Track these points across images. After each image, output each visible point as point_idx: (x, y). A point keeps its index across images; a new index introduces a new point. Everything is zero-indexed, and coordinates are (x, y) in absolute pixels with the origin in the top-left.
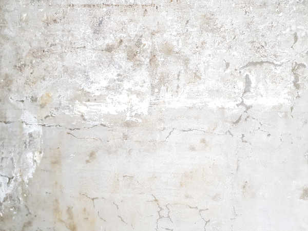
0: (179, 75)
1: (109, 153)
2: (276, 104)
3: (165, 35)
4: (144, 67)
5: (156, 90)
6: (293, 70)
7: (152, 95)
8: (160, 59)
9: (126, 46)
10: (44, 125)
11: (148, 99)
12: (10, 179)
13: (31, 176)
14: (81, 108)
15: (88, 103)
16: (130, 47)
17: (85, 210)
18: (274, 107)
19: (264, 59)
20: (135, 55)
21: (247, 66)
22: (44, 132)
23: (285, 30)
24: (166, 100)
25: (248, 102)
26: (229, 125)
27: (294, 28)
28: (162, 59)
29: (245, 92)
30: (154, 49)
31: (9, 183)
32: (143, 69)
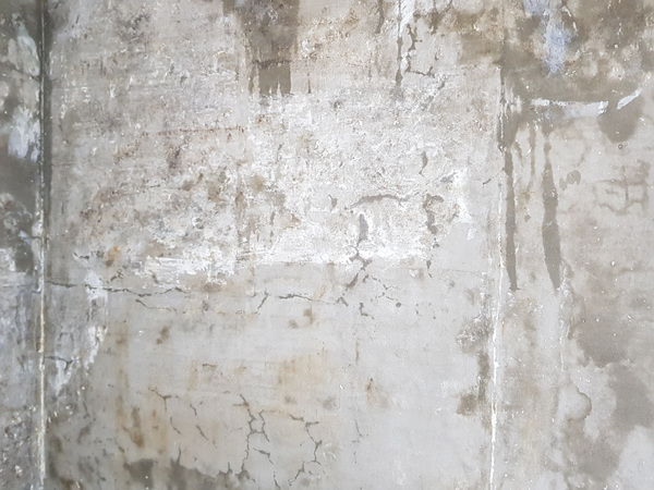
0: (272, 218)
1: (186, 330)
2: (405, 257)
3: (253, 165)
4: (229, 208)
5: (245, 240)
6: (425, 206)
7: (240, 246)
8: (248, 197)
9: (207, 182)
10: (110, 290)
11: (235, 251)
12: (68, 363)
13: (92, 361)
14: (153, 266)
15: (161, 259)
16: (212, 183)
17: (154, 414)
18: (403, 262)
19: (383, 192)
20: (218, 193)
21: (360, 202)
22: (110, 299)
23: (408, 149)
24: (257, 253)
25: (365, 255)
26: (341, 288)
27: (421, 146)
28: (251, 197)
29: (360, 240)
30: (241, 184)
31: (66, 369)
32: (228, 211)
